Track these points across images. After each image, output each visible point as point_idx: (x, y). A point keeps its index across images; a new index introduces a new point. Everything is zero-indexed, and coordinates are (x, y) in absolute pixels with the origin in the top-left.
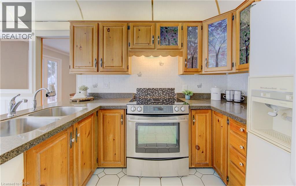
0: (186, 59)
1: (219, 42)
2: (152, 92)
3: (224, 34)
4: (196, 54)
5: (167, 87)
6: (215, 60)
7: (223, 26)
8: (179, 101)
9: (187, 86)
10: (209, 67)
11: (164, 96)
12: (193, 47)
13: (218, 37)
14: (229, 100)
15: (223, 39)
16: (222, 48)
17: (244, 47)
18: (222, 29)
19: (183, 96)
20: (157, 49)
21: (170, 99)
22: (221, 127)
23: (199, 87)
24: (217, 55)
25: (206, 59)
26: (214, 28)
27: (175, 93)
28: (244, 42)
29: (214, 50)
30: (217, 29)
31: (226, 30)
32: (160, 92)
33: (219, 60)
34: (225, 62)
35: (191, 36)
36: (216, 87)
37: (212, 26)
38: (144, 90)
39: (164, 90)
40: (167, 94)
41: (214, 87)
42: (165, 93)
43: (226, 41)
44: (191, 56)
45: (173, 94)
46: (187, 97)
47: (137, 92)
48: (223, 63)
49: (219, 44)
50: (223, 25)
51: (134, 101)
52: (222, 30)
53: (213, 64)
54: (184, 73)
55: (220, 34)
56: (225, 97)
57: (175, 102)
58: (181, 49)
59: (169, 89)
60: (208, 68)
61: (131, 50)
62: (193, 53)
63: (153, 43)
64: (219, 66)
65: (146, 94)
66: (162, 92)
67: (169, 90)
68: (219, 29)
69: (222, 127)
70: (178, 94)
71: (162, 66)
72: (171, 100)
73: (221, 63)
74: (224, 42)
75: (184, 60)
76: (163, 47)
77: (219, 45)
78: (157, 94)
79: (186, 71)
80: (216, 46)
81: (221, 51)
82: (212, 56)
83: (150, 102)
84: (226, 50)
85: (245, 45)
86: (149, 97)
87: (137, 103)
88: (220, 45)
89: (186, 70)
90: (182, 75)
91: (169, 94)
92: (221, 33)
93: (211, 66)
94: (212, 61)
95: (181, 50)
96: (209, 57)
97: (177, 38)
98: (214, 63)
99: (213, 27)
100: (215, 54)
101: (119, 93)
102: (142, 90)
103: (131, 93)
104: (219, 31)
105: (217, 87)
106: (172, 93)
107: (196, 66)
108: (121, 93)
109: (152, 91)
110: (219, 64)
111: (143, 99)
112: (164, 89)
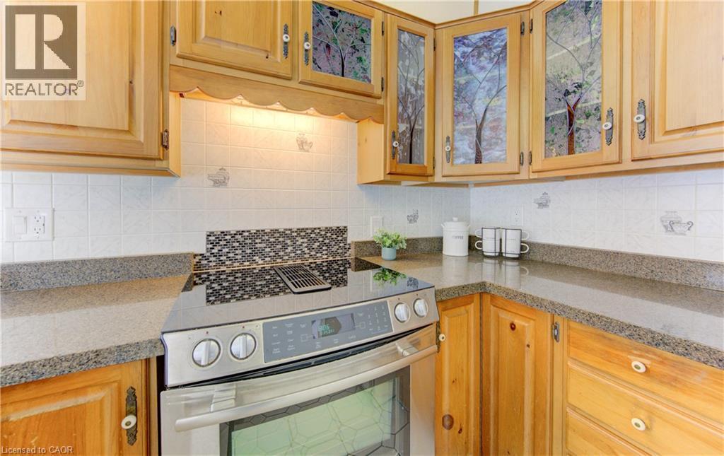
0: (394, 133)
1: (485, 93)
2: (271, 245)
3: (499, 71)
4: (420, 122)
5: (323, 225)
6: (474, 144)
7: (495, 48)
8: (362, 265)
9: (383, 219)
10: (455, 162)
11: (313, 253)
12: (413, 96)
13: (481, 76)
14: (493, 254)
15: (497, 84)
16: (492, 110)
17: (559, 108)
18: (493, 54)
19: (372, 250)
20: (301, 83)
21: (336, 261)
22: (527, 348)
23: (410, 221)
24: (479, 130)
25: (448, 138)
26: (470, 49)
27: (349, 242)
28: (561, 96)
29: (470, 113)
30: (480, 55)
31: (505, 59)
32: (302, 240)
33: (484, 144)
34: (501, 151)
35: (407, 63)
36: (455, 219)
37: (464, 44)
38: (238, 237)
39: (313, 235)
40: (324, 248)
41: (452, 220)
42: (317, 244)
43: (505, 90)
44: (408, 126)
45: (342, 245)
46: (387, 253)
47: (211, 246)
48: (496, 153)
49: (485, 98)
50: (496, 44)
51: (195, 284)
52: (493, 58)
53: (465, 155)
54: (389, 178)
55: (489, 69)
56: (480, 245)
57: (349, 270)
58: (379, 98)
59: (328, 230)
60: (452, 164)
61: (180, 62)
62: (413, 118)
63: (286, 53)
64: (483, 161)
65: (249, 251)
66: (306, 240)
67: (329, 235)
68: (485, 54)
69: (528, 346)
70: (359, 245)
71: (308, 151)
72: (337, 267)
73: (490, 152)
74: (498, 92)
75: (389, 135)
76: (323, 77)
77: (483, 100)
78: (290, 249)
79: (394, 171)
80: (476, 102)
81: (491, 119)
82: (467, 132)
83: (264, 282)
84: (504, 116)
85: (563, 103)
86: (261, 262)
87: (210, 291)
88: (488, 100)
89: (396, 167)
90: (370, 185)
91: (328, 246)
92: (491, 65)
93: (462, 160)
94: (465, 146)
95: (380, 102)
96: (456, 133)
97: (369, 57)
98: (470, 151)
99: (468, 46)
100: (474, 126)
101: (114, 260)
102: (228, 237)
103: (179, 255)
104: (484, 61)
105: (459, 221)
106: (338, 242)
107: (419, 159)
108: (126, 259)
109: (272, 240)
110: (484, 153)
111: (233, 273)
112: (313, 230)
